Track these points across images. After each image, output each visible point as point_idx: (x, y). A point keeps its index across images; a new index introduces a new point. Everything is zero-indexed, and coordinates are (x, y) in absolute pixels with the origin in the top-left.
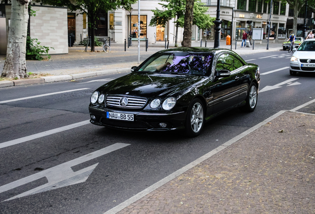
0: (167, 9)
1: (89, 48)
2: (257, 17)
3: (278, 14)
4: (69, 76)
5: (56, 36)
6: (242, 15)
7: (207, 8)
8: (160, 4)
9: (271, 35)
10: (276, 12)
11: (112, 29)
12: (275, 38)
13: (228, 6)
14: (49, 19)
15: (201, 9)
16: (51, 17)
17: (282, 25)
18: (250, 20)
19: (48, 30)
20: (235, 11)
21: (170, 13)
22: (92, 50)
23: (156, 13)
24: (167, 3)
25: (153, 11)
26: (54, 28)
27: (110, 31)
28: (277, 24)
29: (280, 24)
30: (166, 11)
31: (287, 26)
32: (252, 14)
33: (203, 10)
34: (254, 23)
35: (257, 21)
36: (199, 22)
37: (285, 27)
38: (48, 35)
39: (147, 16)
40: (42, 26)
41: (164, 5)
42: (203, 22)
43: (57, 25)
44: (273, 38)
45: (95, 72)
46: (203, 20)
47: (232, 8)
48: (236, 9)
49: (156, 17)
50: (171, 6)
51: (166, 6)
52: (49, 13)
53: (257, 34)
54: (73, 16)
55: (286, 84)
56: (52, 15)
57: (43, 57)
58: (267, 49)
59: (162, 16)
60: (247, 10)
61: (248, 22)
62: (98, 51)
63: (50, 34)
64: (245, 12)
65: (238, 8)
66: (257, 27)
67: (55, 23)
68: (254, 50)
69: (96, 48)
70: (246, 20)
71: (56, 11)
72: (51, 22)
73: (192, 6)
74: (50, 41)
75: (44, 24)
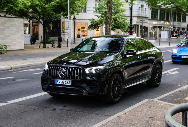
0: (99, 18)
1: (42, 45)
2: (166, 23)
3: (181, 21)
4: (9, 67)
5: (15, 37)
6: (155, 23)
7: (127, 17)
8: (95, 15)
9: (174, 35)
10: (179, 20)
11: (64, 32)
12: (177, 38)
13: (144, 16)
14: (9, 25)
15: (123, 19)
16: (11, 25)
17: (183, 29)
18: (161, 26)
19: (9, 33)
20: (150, 20)
21: (101, 22)
22: (45, 47)
23: (92, 21)
24: (99, 15)
25: (90, 20)
26: (14, 32)
27: (62, 33)
28: (180, 28)
29: (182, 28)
30: (99, 20)
31: (187, 29)
32: (162, 21)
33: (124, 19)
34: (164, 27)
35: (166, 26)
36: (122, 27)
37: (186, 30)
38: (9, 36)
39: (87, 23)
40: (4, 30)
41: (98, 16)
42: (124, 27)
43: (16, 30)
44: (176, 38)
45: (31, 63)
46: (124, 26)
47: (147, 18)
48: (151, 18)
49: (92, 24)
50: (102, 16)
51: (99, 17)
52: (10, 21)
53: (164, 35)
54: (37, 24)
55: (167, 73)
56: (12, 23)
57: (2, 52)
58: (169, 45)
59: (96, 23)
60: (159, 19)
61: (159, 27)
62: (48, 48)
63: (10, 36)
64: (157, 20)
65: (152, 18)
66: (166, 30)
67: (14, 29)
68: (159, 46)
69: (47, 45)
70: (158, 26)
71: (15, 20)
72: (11, 28)
73: (110, 16)
74: (10, 41)
75: (6, 29)
